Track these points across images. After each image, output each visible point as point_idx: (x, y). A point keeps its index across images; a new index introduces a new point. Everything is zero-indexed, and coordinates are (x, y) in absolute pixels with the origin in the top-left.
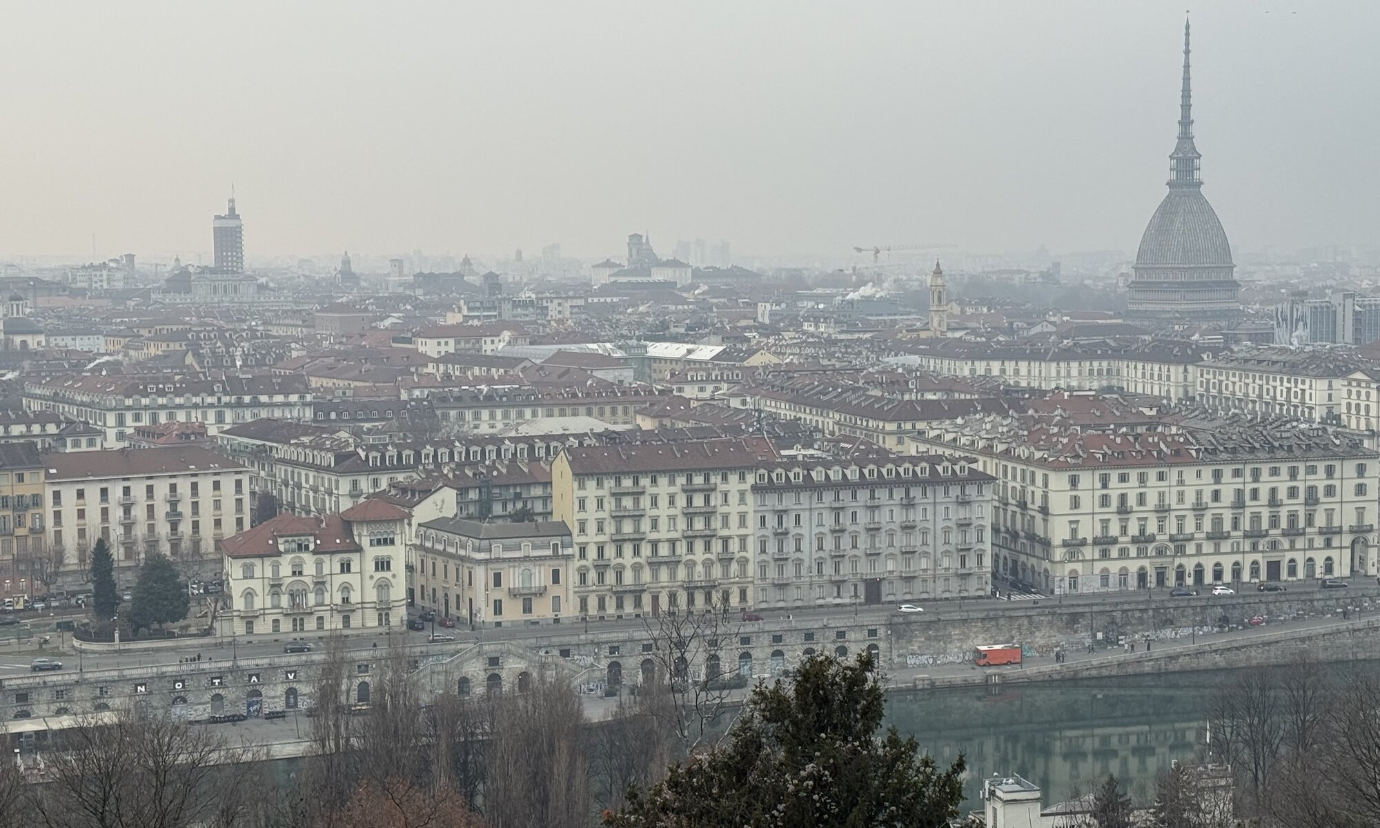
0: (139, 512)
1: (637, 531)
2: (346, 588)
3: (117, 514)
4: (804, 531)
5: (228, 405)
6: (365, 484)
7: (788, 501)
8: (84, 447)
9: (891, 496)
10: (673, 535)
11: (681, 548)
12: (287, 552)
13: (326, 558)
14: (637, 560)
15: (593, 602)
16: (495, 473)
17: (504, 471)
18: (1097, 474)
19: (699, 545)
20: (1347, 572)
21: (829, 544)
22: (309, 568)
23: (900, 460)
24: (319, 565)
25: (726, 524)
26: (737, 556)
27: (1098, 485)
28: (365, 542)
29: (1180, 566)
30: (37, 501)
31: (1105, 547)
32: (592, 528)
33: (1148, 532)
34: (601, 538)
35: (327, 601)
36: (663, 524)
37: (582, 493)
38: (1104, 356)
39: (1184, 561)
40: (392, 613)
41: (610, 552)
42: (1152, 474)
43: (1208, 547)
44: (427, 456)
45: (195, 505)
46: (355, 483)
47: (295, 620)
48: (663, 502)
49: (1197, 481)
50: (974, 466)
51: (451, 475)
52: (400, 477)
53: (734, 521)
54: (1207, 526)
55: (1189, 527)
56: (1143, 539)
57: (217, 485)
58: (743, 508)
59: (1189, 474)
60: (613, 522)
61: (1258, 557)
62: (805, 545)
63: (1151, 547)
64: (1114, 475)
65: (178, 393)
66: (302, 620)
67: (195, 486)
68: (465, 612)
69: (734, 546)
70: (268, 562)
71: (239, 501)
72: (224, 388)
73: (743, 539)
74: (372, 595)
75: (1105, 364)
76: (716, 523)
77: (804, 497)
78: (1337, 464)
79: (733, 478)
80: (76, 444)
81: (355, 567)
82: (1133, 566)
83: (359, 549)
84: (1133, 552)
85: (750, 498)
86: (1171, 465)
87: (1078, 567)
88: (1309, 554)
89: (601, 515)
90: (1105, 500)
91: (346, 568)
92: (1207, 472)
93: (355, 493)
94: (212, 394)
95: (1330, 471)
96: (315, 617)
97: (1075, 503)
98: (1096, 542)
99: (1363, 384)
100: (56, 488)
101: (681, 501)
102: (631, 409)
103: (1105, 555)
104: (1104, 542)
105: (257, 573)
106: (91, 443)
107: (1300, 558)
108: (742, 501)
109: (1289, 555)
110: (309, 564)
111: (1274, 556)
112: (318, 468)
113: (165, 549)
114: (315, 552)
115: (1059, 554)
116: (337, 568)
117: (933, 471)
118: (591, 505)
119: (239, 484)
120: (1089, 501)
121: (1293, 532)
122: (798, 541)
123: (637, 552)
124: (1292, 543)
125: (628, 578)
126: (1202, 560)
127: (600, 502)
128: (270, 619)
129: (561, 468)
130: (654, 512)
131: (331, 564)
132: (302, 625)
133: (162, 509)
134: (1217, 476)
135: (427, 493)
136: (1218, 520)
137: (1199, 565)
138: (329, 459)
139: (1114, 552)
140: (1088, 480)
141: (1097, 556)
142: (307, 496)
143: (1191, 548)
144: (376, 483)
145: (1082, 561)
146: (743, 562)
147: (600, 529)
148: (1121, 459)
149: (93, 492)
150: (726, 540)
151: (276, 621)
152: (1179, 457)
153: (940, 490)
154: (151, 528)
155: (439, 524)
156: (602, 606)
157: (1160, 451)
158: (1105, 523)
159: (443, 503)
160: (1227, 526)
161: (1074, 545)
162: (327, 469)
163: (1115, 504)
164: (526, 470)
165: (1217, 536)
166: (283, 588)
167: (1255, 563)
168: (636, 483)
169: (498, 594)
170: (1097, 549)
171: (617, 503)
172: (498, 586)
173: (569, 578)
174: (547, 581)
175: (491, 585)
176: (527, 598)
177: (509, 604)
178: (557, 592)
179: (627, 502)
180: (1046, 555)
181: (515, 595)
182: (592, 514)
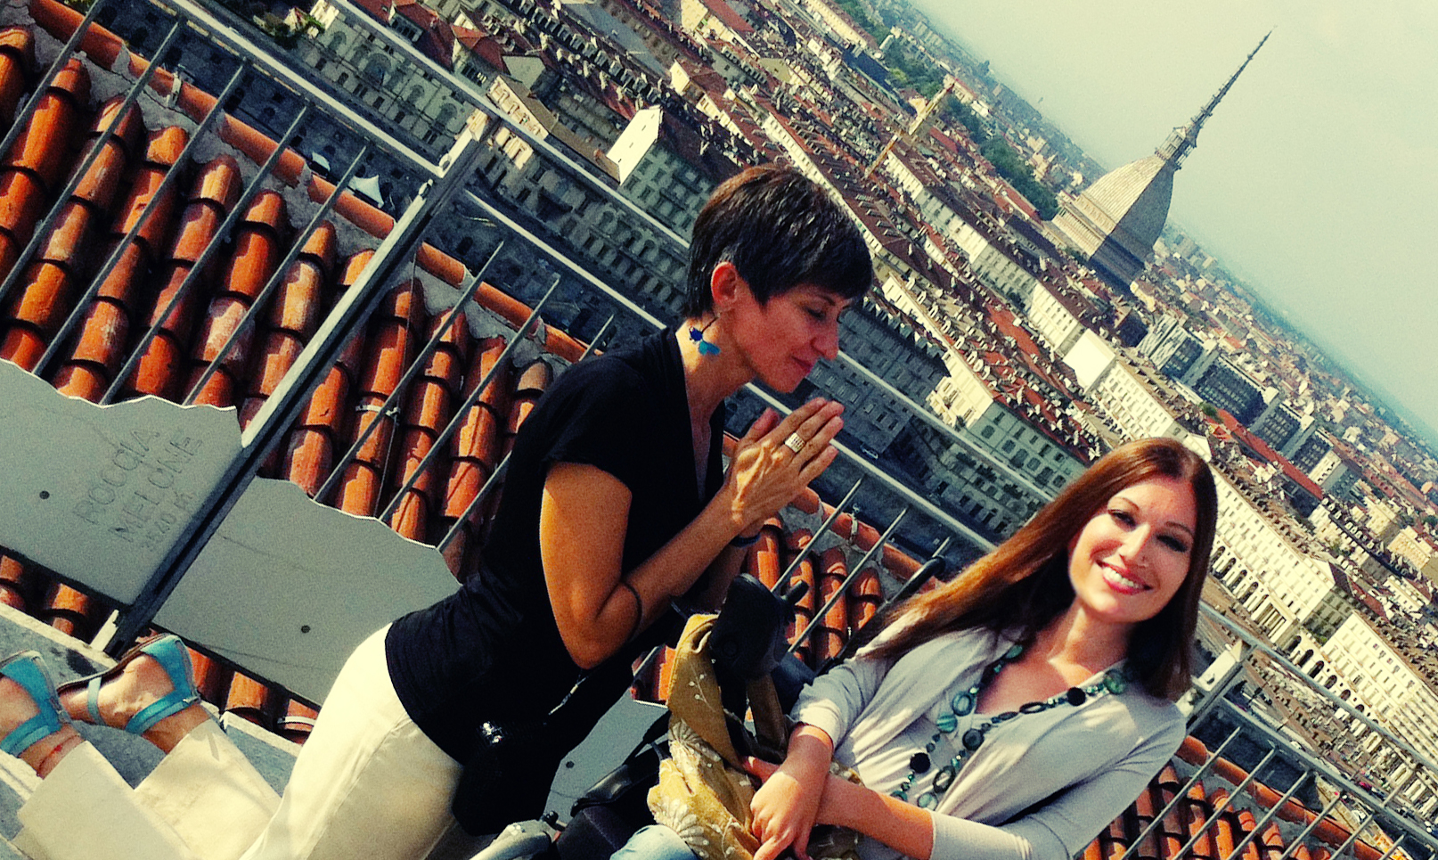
2: (418, 91)
15: (597, 246)
18: (1018, 424)
27: (1013, 432)
31: (983, 478)
32: (637, 189)
34: (640, 203)
35: (397, 89)
37: (651, 158)
42: (1055, 451)
50: (941, 353)
60: (658, 196)
63: (1013, 500)
64: (1029, 434)
74: (434, 112)
81: (437, 80)
82: (990, 505)
83: (450, 69)
84: (998, 496)
87: (955, 478)
89: (653, 185)
91: (430, 75)
96: (378, 96)
103: (978, 484)
104: (984, 475)
105: (357, 26)
114: (414, 45)
115: (947, 458)
116: (424, 71)
118: (652, 171)
120: (998, 438)
125: (637, 248)
127: (660, 173)
128: (343, 71)
132: (363, 94)
139: (986, 487)
140: (1009, 421)
141: (972, 481)
145: (960, 477)
151: (344, 76)
152: (1081, 452)
153: (907, 354)
157: (1071, 439)
161: (963, 462)
163: (1014, 453)
166: (369, 54)
168: (697, 181)
169: (531, 186)
170: (977, 476)
171: (672, 186)
172: (535, 179)
173: (594, 214)
174: (575, 206)
175: (531, 174)
176: (550, 206)
177: (532, 200)
178: (577, 217)
179: (679, 191)
180: (938, 454)
181: (544, 197)
182: (646, 180)
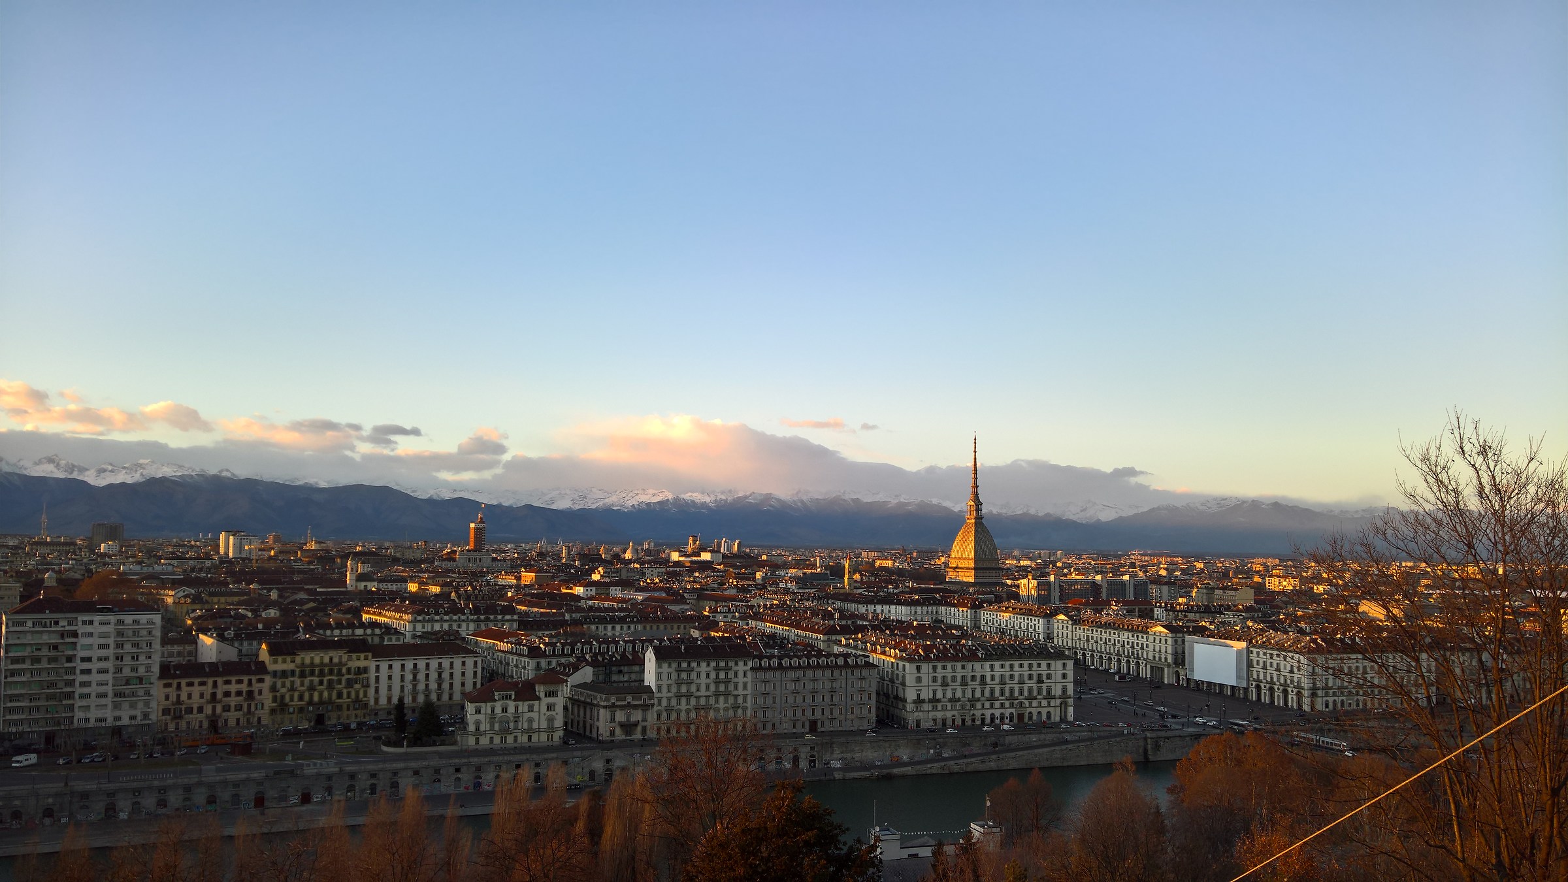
0: (421, 677)
1: (688, 691)
2: (530, 720)
3: (409, 677)
4: (778, 692)
5: (472, 621)
6: (543, 663)
7: (770, 675)
8: (394, 642)
9: (823, 675)
10: (708, 694)
11: (712, 701)
12: (499, 700)
13: (520, 703)
14: (688, 707)
15: (664, 730)
16: (614, 659)
17: (619, 658)
18: (931, 665)
19: (722, 699)
20: (1058, 719)
21: (790, 700)
22: (511, 709)
23: (829, 655)
24: (517, 708)
25: (736, 688)
26: (741, 705)
27: (931, 671)
28: (542, 695)
29: (974, 715)
30: (366, 670)
31: (934, 704)
32: (664, 689)
33: (957, 696)
34: (669, 695)
35: (520, 728)
36: (703, 687)
37: (660, 670)
38: (934, 604)
39: (976, 712)
40: (554, 735)
41: (674, 702)
42: (959, 665)
43: (987, 704)
44: (578, 649)
45: (451, 674)
46: (538, 663)
47: (502, 737)
48: (703, 676)
49: (982, 668)
50: (867, 659)
51: (590, 660)
52: (563, 660)
53: (740, 686)
54: (987, 694)
55: (978, 694)
56: (954, 700)
57: (464, 663)
58: (745, 680)
59: (978, 666)
60: (676, 685)
61: (1013, 710)
62: (778, 700)
63: (958, 704)
64: (939, 665)
65: (446, 614)
66: (506, 737)
67: (452, 664)
68: (594, 735)
69: (740, 700)
70: (489, 705)
71: (475, 673)
72: (471, 611)
73: (745, 696)
74: (544, 724)
75: (934, 608)
76: (731, 687)
77: (778, 674)
78: (1052, 662)
79: (741, 663)
80: (390, 639)
81: (536, 708)
82: (949, 715)
83: (539, 699)
84: (949, 707)
85: (749, 674)
86: (969, 661)
87: (921, 714)
88: (1039, 709)
89: (670, 682)
90: (934, 680)
91: (531, 709)
92: (987, 665)
93: (538, 668)
94: (464, 614)
95: (1049, 666)
96: (512, 736)
97: (919, 680)
98: (930, 701)
99: (1065, 622)
100: (378, 663)
101: (713, 675)
102: (688, 626)
104: (934, 700)
105: (483, 711)
106: (398, 640)
107: (1034, 711)
108: (745, 676)
109: (1029, 710)
110: (511, 705)
111: (1021, 711)
112: (519, 655)
113: (434, 697)
114: (515, 700)
115: (910, 707)
116: (526, 709)
117: (846, 661)
118: (665, 676)
119: (475, 663)
120: (925, 680)
121: (1031, 698)
122: (774, 698)
123: (688, 703)
124: (1030, 703)
125: (683, 715)
126: (984, 712)
127: (670, 675)
128: (488, 737)
129: (650, 657)
130: (698, 681)
131: (523, 706)
132: (506, 740)
133: (434, 676)
134: (992, 667)
135: (576, 668)
136: (992, 691)
137: (983, 715)
138: (525, 650)
139: (939, 707)
140: (925, 667)
141: (930, 709)
142: (512, 670)
143: (979, 706)
144: (549, 663)
145: (922, 711)
146: (745, 709)
147: (669, 691)
148: (943, 656)
149: (397, 665)
150: (736, 696)
151: (492, 738)
152: (973, 656)
153: (849, 671)
154: (427, 685)
155: (583, 686)
156: (668, 731)
157: (963, 654)
158: (934, 694)
159: (586, 674)
160: (997, 694)
161: (919, 701)
162: (523, 656)
163: (940, 681)
164: (630, 658)
165: (992, 699)
166: (496, 719)
167: (1012, 714)
168: (689, 665)
169: (613, 724)
170: (931, 705)
171: (679, 676)
172: (613, 720)
173: (652, 716)
174: (640, 718)
175: (609, 720)
176: (628, 727)
177: (618, 731)
178: (645, 724)
179: (684, 675)
180: (904, 708)
181: (622, 725)
182: (665, 682)
